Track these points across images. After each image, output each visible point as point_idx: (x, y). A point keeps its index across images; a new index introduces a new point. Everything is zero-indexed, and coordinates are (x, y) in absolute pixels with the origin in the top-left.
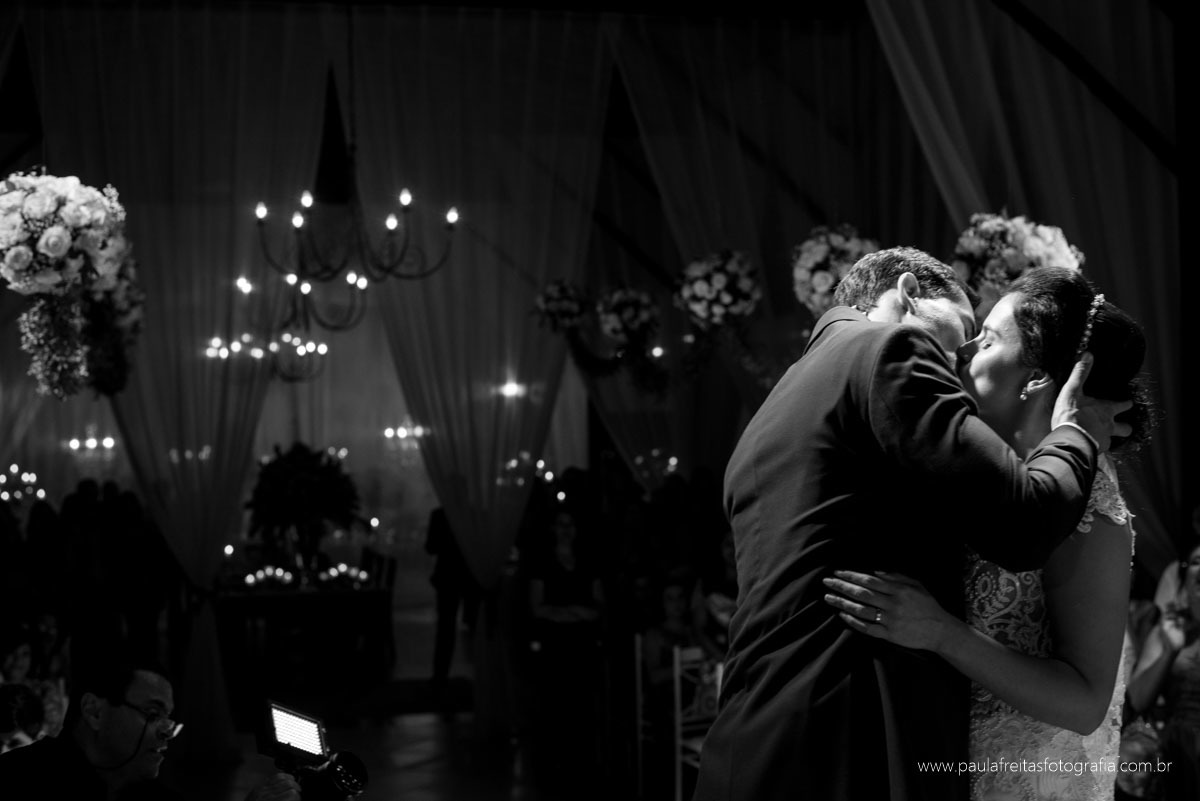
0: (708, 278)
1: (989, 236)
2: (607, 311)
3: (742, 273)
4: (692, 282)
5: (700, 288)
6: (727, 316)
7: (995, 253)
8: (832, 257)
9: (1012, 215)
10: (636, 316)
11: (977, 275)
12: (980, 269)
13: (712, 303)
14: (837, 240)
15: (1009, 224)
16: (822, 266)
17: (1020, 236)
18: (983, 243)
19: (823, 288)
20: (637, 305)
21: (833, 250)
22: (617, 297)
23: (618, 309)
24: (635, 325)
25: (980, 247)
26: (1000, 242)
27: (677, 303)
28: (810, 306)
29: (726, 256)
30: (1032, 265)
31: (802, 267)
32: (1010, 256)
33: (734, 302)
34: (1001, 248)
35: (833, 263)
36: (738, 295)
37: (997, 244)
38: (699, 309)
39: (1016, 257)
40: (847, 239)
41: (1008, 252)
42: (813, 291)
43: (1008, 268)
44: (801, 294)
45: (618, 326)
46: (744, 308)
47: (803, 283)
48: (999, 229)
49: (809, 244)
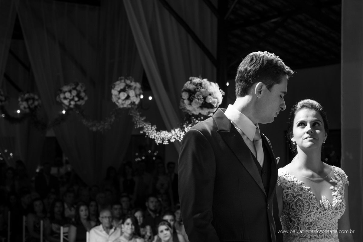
0: (70, 91)
1: (196, 84)
2: (22, 101)
3: (82, 90)
4: (64, 93)
5: (68, 95)
6: (76, 105)
7: (198, 90)
8: (127, 87)
9: (203, 78)
10: (33, 103)
11: (192, 97)
12: (193, 95)
13: (71, 100)
14: (128, 82)
15: (202, 81)
16: (123, 90)
17: (206, 85)
18: (194, 86)
19: (123, 98)
20: (33, 99)
21: (127, 85)
22: (27, 96)
23: (27, 100)
24: (33, 106)
25: (193, 88)
26: (200, 87)
27: (58, 99)
28: (117, 104)
29: (77, 85)
30: (210, 95)
31: (116, 90)
32: (203, 91)
33: (79, 101)
34: (200, 88)
35: (127, 89)
36: (80, 98)
37: (199, 87)
38: (66, 102)
39: (205, 92)
40: (131, 82)
41: (203, 90)
42: (119, 98)
43: (203, 95)
44: (114, 99)
45: (26, 106)
46: (82, 103)
47: (116, 96)
48: (199, 82)
49: (118, 82)
